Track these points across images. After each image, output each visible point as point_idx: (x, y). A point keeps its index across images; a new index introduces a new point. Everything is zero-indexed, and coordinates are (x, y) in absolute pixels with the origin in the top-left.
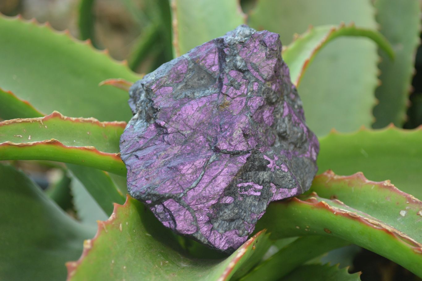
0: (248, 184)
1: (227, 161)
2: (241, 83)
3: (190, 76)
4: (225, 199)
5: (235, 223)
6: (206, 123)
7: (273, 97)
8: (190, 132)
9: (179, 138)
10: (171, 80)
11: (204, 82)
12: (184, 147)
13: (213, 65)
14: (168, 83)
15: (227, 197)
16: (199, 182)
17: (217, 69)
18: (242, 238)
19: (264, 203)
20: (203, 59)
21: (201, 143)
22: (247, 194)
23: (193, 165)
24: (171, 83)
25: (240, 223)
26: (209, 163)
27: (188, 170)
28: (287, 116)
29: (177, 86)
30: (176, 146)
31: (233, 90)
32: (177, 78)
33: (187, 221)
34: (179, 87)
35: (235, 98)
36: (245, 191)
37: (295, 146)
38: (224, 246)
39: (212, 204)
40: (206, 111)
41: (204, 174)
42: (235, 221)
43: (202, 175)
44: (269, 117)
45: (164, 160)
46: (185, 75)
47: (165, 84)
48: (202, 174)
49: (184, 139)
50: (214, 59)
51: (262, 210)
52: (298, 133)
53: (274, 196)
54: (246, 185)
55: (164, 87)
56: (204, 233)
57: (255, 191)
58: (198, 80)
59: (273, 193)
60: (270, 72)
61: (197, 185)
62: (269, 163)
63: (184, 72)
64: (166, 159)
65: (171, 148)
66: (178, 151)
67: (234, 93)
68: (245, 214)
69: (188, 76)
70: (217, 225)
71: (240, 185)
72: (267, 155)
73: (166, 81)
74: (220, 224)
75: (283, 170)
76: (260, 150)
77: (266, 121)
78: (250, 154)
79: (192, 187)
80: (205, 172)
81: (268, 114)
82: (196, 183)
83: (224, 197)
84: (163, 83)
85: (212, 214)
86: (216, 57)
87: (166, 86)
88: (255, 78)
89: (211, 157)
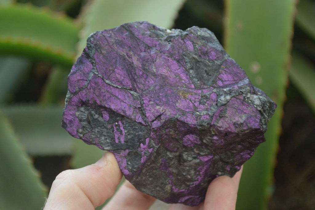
0: (123, 130)
1: (135, 106)
2: (206, 104)
3: (208, 64)
4: (105, 113)
5: (87, 125)
6: (165, 83)
7: (207, 139)
8: (155, 71)
9: (148, 64)
10: (200, 48)
11: (205, 77)
12: (141, 69)
13: (222, 81)
14: (196, 46)
15: (108, 115)
16: (111, 86)
17: (220, 85)
18: (76, 132)
19: (109, 147)
20: (226, 71)
21: (147, 82)
22: (115, 131)
23: (124, 77)
24: (197, 49)
25: (88, 129)
26: (129, 91)
27: (119, 74)
28: (201, 161)
29: (196, 54)
30: (140, 62)
31: (198, 99)
32: (204, 53)
33: (78, 83)
34: (194, 56)
35: (192, 102)
36: (117, 129)
37: (177, 175)
38: (67, 119)
39: (96, 100)
40: (176, 81)
41: (118, 88)
42: (89, 125)
43: (117, 87)
44: (190, 140)
45: (125, 55)
46: (207, 59)
47: (195, 44)
48: (119, 87)
49: (148, 68)
50: (228, 81)
51: (104, 146)
52: (190, 175)
53: (118, 155)
54: (122, 128)
55: (193, 44)
56: (72, 100)
57: (119, 138)
58: (206, 71)
59: (120, 154)
60: (223, 128)
61: (108, 84)
62: (144, 144)
63: (210, 57)
64: (126, 56)
65: (138, 59)
66: (136, 65)
67: (196, 100)
68: (96, 132)
69: (207, 62)
70: (82, 110)
71: (120, 123)
72: (150, 141)
73: (198, 44)
74: (84, 112)
75: (141, 159)
76: (152, 133)
77: (185, 138)
78: (145, 124)
79: (105, 80)
80: (120, 89)
81: (191, 139)
82: (109, 83)
83: (107, 112)
84: (196, 42)
85: (89, 103)
86: (231, 82)
87: (193, 45)
88: (212, 115)
89: (135, 92)
